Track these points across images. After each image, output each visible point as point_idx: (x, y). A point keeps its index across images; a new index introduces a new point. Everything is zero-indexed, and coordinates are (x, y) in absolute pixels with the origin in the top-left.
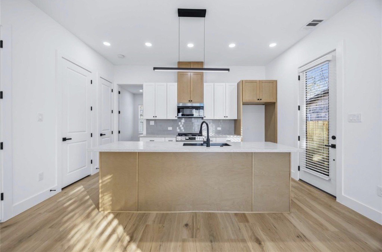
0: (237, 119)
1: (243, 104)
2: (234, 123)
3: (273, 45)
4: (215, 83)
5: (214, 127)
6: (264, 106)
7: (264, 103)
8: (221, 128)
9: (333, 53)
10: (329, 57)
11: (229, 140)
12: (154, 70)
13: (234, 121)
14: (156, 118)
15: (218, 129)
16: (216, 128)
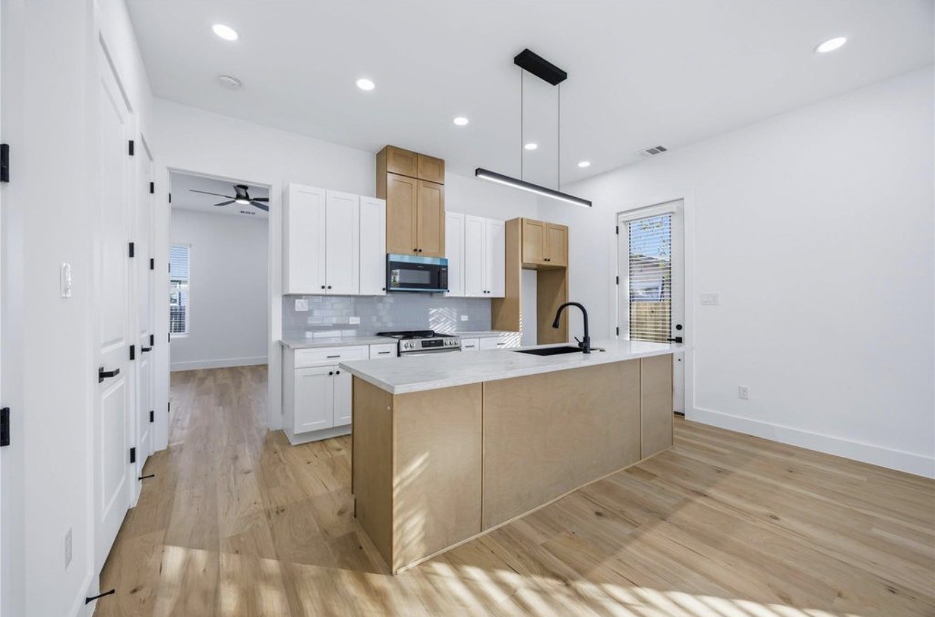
0: (503, 296)
1: (523, 268)
2: (490, 305)
3: (584, 164)
4: (467, 216)
5: (456, 314)
6: (536, 272)
7: (535, 267)
8: (467, 317)
9: (678, 204)
10: (673, 207)
11: (501, 342)
12: (476, 174)
13: (490, 301)
14: (329, 292)
15: (463, 320)
16: (459, 317)
